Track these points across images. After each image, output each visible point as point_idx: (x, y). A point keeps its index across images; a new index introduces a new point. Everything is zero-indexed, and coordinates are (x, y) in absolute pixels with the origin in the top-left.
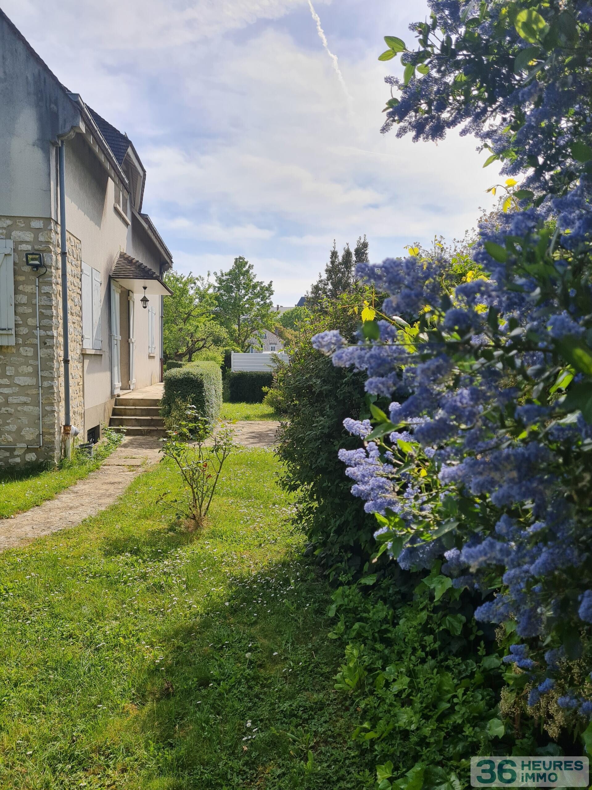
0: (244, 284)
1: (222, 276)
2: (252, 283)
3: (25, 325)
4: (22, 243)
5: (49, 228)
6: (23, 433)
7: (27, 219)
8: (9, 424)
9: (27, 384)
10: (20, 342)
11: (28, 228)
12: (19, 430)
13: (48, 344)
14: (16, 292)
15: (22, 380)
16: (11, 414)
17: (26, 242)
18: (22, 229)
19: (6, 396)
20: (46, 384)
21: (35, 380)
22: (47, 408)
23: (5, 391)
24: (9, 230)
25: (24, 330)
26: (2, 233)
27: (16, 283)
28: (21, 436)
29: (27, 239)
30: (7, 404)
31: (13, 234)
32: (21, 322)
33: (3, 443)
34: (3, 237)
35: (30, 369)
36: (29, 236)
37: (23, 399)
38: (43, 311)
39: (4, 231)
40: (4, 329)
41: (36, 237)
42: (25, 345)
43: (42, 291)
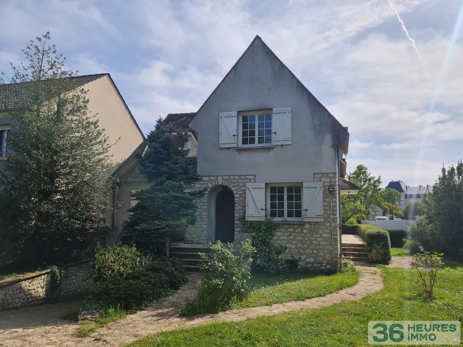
0: (364, 179)
1: (351, 175)
2: (368, 178)
3: (327, 213)
4: (325, 182)
5: (336, 176)
6: (326, 257)
7: (328, 174)
8: (320, 253)
9: (327, 237)
10: (325, 220)
11: (328, 177)
12: (324, 255)
13: (335, 221)
14: (324, 201)
15: (325, 235)
16: (321, 249)
17: (327, 182)
18: (325, 178)
19: (319, 242)
20: (334, 237)
21: (330, 235)
22: (335, 247)
23: (319, 239)
24: (321, 178)
25: (326, 216)
26: (318, 180)
27: (324, 198)
28: (325, 258)
29: (328, 181)
30: (319, 244)
31: (322, 179)
32: (325, 213)
33: (318, 260)
34: (319, 181)
35: (328, 231)
36: (328, 180)
37: (326, 243)
38: (333, 208)
39: (319, 179)
40: (320, 216)
41: (331, 180)
42: (327, 221)
43: (333, 200)
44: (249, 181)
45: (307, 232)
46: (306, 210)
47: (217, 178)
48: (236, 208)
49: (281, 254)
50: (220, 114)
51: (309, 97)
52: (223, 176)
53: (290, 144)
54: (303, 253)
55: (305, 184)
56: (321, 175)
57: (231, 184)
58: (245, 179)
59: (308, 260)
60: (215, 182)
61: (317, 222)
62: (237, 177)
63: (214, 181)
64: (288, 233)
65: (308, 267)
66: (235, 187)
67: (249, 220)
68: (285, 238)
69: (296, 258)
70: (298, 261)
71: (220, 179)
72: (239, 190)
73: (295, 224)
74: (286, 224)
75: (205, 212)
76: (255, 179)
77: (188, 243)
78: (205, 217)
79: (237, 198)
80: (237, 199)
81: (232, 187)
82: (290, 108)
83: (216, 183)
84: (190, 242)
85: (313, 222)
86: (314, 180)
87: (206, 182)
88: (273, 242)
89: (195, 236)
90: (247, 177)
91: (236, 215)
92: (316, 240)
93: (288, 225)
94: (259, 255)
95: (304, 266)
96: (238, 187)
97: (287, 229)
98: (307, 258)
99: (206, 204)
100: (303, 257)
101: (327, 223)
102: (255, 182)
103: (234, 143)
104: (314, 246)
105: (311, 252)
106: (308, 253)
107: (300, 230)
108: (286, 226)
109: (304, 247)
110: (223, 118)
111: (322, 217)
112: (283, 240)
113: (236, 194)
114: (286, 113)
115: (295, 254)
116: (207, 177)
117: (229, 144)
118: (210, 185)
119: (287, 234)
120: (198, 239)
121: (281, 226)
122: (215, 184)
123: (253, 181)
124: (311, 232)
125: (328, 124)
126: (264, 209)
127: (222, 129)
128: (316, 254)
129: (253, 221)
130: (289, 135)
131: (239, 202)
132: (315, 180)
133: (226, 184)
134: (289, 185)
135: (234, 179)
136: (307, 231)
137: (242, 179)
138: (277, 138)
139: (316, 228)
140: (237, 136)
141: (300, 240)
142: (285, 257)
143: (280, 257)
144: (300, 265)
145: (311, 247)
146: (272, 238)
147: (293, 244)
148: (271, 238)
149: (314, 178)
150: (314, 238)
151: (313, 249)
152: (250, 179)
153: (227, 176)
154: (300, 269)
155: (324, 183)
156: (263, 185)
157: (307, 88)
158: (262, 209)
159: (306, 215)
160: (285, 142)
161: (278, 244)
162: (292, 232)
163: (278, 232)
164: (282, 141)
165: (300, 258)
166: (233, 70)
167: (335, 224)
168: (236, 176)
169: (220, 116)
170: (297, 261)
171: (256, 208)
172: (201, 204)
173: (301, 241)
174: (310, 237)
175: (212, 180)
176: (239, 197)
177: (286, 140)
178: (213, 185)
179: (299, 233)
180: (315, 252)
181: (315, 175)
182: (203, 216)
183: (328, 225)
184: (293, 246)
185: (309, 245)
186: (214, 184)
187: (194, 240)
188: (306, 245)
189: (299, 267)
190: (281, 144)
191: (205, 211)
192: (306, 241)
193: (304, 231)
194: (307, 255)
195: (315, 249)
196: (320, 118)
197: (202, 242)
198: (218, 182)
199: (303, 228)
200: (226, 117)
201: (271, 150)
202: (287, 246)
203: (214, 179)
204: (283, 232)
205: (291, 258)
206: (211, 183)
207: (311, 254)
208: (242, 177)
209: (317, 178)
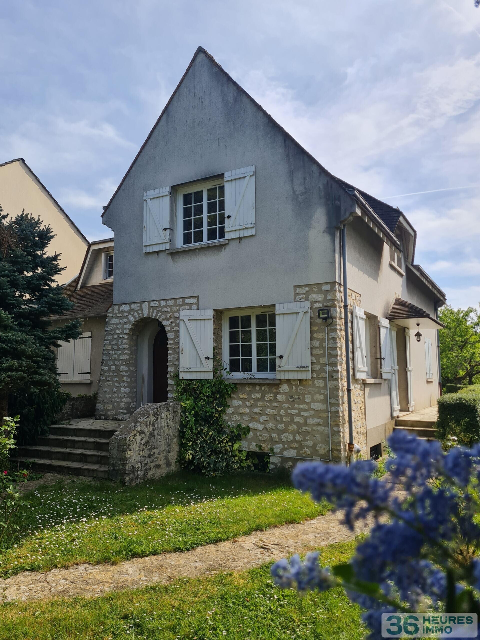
3: (319, 363)
4: (316, 302)
5: (334, 289)
6: (317, 448)
7: (319, 285)
8: (307, 440)
9: (319, 409)
10: (315, 376)
11: (320, 291)
12: (315, 445)
13: (334, 377)
14: (312, 339)
15: (316, 406)
16: (309, 432)
17: (319, 302)
18: (315, 293)
19: (306, 418)
20: (333, 409)
21: (325, 405)
22: (335, 429)
23: (304, 414)
24: (307, 293)
25: (317, 367)
26: (302, 298)
27: (312, 332)
28: (316, 450)
29: (320, 299)
30: (306, 424)
31: (310, 297)
32: (315, 361)
33: (304, 455)
34: (303, 300)
35: (322, 397)
36: (320, 297)
37: (317, 420)
38: (330, 351)
39: (304, 296)
40: (304, 367)
41: (326, 297)
42: (318, 378)
43: (330, 337)
44: (188, 308)
45: (284, 400)
46: (281, 357)
47: (141, 306)
48: (169, 358)
49: (241, 440)
50: (145, 195)
51: (285, 141)
52: (149, 302)
53: (253, 236)
54: (277, 440)
55: (278, 309)
56: (307, 289)
57: (161, 315)
58: (182, 305)
59: (286, 454)
60: (138, 314)
61: (301, 381)
62: (170, 303)
63: (137, 311)
64: (252, 401)
65: (287, 467)
66: (168, 319)
67: (184, 379)
68: (247, 411)
69: (266, 449)
70: (270, 456)
71: (145, 306)
72: (174, 324)
73: (264, 385)
74: (249, 384)
75: (123, 365)
76: (197, 304)
77: (100, 419)
78: (124, 373)
79: (172, 339)
80: (171, 342)
81: (164, 319)
82: (253, 168)
83: (141, 315)
84: (103, 417)
85: (294, 380)
86: (295, 298)
87: (127, 314)
88: (227, 418)
89: (110, 407)
90: (187, 301)
91: (169, 369)
92: (299, 415)
93: (251, 387)
94: (191, 443)
95: (279, 465)
96: (172, 320)
97: (249, 393)
98: (284, 449)
99: (127, 351)
100: (277, 448)
101: (319, 381)
102: (198, 309)
103: (166, 243)
104: (295, 427)
105: (291, 437)
106: (285, 440)
107: (271, 395)
108: (248, 389)
109: (278, 427)
110: (148, 201)
111: (307, 369)
112: (244, 414)
113: (169, 331)
114: (245, 177)
115: (265, 442)
116: (127, 305)
117: (158, 246)
118: (132, 319)
119: (249, 403)
120: (114, 412)
121: (239, 387)
122: (139, 316)
123: (194, 307)
124: (291, 400)
125: (319, 187)
126: (212, 357)
127: (147, 221)
128: (299, 442)
129: (191, 380)
130: (252, 218)
131: (175, 347)
132: (297, 298)
133: (154, 315)
134: (259, 312)
135: (167, 306)
136: (284, 397)
137: (178, 305)
138: (230, 226)
139: (299, 391)
140: (171, 229)
141: (271, 415)
142: (247, 446)
143: (236, 446)
144: (273, 463)
145: (290, 428)
146: (225, 411)
147: (261, 423)
148: (223, 411)
149: (296, 294)
150: (297, 411)
151: (294, 433)
152: (190, 305)
153: (155, 302)
154: (273, 469)
155: (312, 303)
156: (210, 314)
157: (282, 125)
158: (208, 358)
159: (280, 367)
160: (245, 231)
161: (236, 421)
162: (258, 400)
163: (235, 399)
164: (240, 230)
165: (272, 449)
166: (165, 116)
167: (335, 383)
168: (170, 301)
169: (144, 199)
170: (267, 455)
171: (197, 356)
172: (119, 352)
173: (274, 416)
174: (289, 408)
175: (133, 309)
176: (173, 337)
177: (247, 228)
178: (135, 319)
179: (270, 401)
180: (298, 437)
181: (298, 289)
182: (122, 372)
183: (322, 385)
184: (261, 427)
185: (287, 424)
186: (137, 316)
187: (109, 413)
188: (283, 425)
189: (272, 466)
190: (239, 237)
191: (124, 363)
192: (282, 417)
193: (279, 397)
194: (283, 443)
195: (299, 433)
196: (305, 178)
197: (120, 417)
198: (143, 314)
199: (278, 391)
200: (153, 198)
201: (223, 249)
202: (251, 425)
203: (137, 308)
204: (244, 400)
205: (257, 450)
206: (133, 315)
207: (292, 442)
208: (178, 301)
209: (300, 294)
